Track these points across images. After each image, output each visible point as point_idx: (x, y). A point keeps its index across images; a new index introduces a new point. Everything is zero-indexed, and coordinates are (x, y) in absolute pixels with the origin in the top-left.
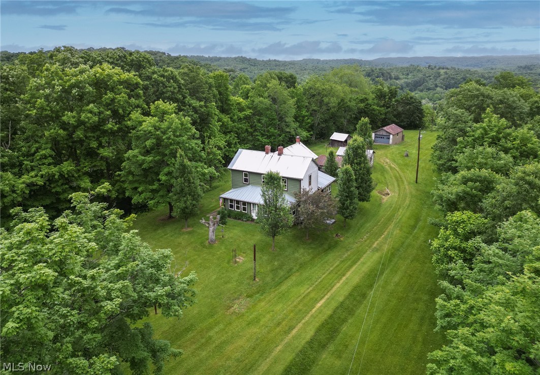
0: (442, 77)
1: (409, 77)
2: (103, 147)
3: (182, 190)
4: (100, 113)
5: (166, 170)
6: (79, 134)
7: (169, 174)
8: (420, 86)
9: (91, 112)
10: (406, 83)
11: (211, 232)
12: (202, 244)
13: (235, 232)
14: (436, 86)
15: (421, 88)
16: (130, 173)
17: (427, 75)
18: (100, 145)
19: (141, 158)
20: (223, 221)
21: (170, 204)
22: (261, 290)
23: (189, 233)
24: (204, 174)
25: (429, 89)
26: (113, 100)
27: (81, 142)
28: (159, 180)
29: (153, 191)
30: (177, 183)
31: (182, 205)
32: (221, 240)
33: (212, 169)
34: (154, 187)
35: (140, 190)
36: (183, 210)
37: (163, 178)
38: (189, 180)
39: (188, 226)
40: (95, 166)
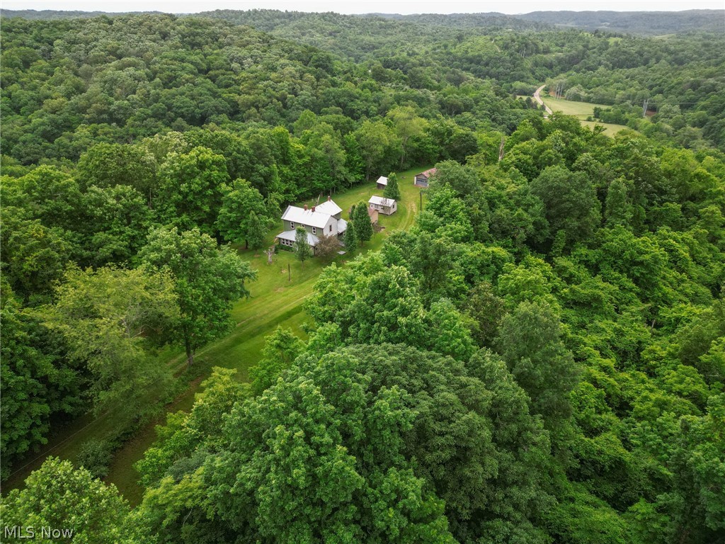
0: (610, 50)
1: (565, 48)
2: (205, 205)
3: (253, 234)
4: (202, 183)
5: (244, 221)
6: (190, 198)
7: (246, 223)
8: (577, 63)
9: (197, 184)
10: (557, 58)
11: (270, 258)
12: (265, 264)
13: (284, 258)
14: (600, 64)
15: (577, 66)
16: (222, 222)
17: (590, 46)
18: (203, 204)
19: (229, 214)
20: (276, 251)
21: (246, 241)
22: (292, 285)
23: (258, 257)
24: (266, 223)
25: (589, 69)
26: (210, 175)
27: (191, 202)
28: (240, 227)
29: (236, 233)
30: (251, 229)
31: (253, 242)
32: (276, 262)
33: (271, 220)
34: (237, 231)
35: (229, 232)
36: (254, 245)
37: (243, 226)
38: (257, 229)
39: (258, 254)
40: (199, 216)
